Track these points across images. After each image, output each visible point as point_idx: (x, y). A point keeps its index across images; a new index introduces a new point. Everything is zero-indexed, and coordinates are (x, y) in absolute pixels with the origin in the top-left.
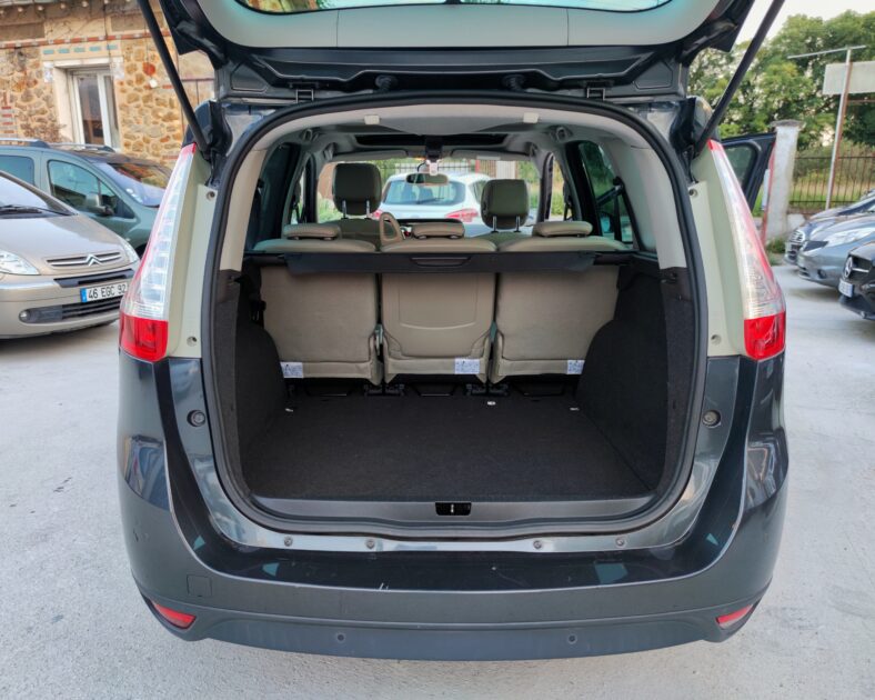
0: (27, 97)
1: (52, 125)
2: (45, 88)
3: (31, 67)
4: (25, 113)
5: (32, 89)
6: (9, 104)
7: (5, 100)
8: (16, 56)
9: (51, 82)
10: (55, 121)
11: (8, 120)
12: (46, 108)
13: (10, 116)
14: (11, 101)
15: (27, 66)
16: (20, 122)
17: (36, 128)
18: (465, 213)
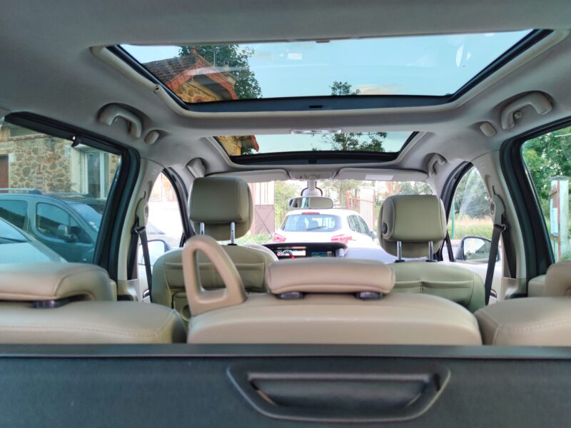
0: (53, 167)
1: (67, 184)
2: (65, 161)
3: (58, 148)
4: (51, 176)
5: (57, 162)
6: (42, 171)
7: (39, 169)
8: (49, 142)
9: (70, 157)
10: (69, 181)
11: (40, 180)
12: (65, 173)
13: (41, 178)
14: (43, 169)
15: (56, 147)
16: (47, 182)
17: (57, 186)
18: (343, 237)
